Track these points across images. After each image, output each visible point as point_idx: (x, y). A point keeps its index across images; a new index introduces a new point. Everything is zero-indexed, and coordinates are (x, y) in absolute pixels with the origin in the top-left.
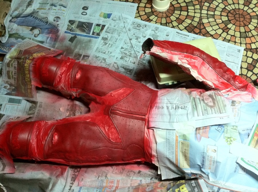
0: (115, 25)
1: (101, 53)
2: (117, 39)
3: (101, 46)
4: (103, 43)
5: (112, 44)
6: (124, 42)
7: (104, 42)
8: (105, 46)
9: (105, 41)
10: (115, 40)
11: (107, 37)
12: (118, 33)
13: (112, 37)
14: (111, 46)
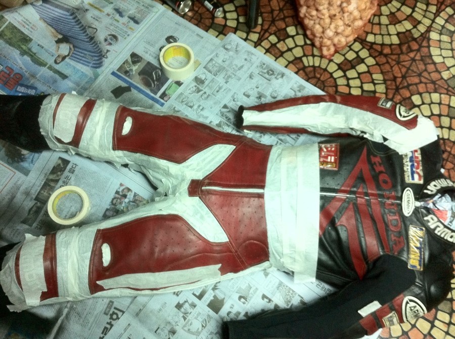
0: (225, 60)
1: (185, 106)
2: (220, 88)
3: (189, 92)
4: (194, 88)
5: (209, 95)
6: (233, 96)
7: (196, 86)
8: (196, 94)
9: (198, 86)
10: (218, 89)
11: (203, 79)
12: (226, 77)
13: (213, 81)
14: (208, 97)
